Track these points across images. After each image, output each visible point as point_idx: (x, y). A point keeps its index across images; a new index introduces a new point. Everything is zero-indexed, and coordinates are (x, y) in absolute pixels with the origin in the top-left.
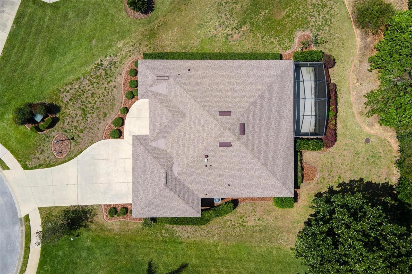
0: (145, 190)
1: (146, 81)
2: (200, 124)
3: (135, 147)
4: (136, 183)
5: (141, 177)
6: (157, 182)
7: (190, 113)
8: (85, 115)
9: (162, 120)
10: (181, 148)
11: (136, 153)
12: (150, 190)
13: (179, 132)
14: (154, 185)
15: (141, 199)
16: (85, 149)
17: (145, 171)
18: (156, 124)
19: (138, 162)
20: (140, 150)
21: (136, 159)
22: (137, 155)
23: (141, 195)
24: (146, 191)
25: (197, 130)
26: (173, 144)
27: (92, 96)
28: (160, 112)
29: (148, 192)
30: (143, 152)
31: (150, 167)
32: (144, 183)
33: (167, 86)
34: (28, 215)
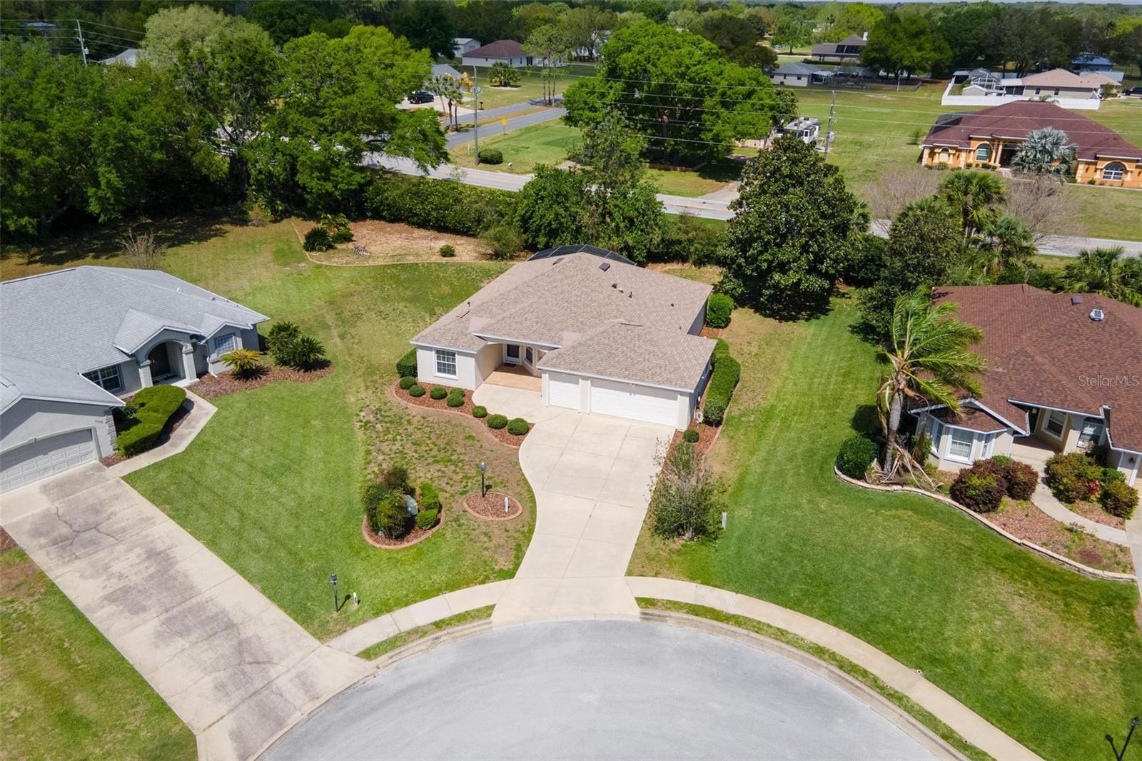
0: (644, 358)
3: (560, 364)
4: (627, 373)
9: (531, 319)
10: (589, 310)
11: (571, 364)
12: (646, 350)
14: (639, 341)
15: (660, 368)
22: (576, 362)
23: (653, 368)
24: (647, 356)
25: (569, 285)
26: (577, 321)
29: (650, 353)
31: (604, 344)
32: (632, 359)
34: (638, 599)
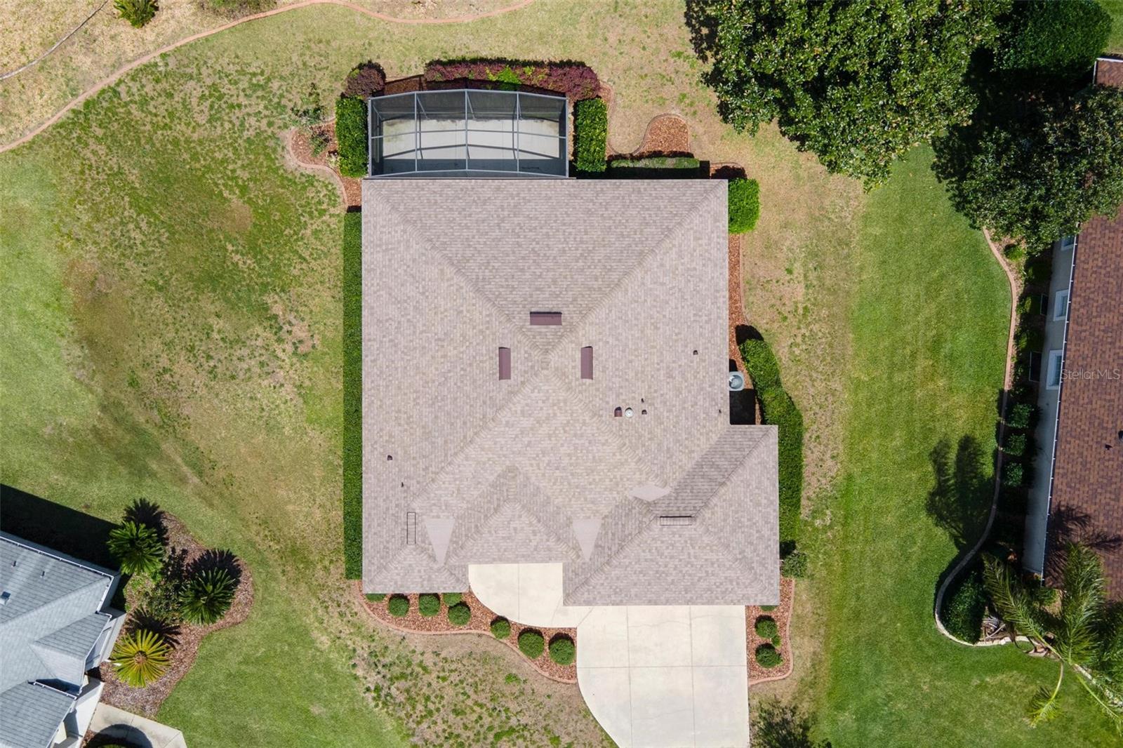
0: (707, 572)
1: (419, 571)
2: (532, 429)
3: (595, 599)
4: (689, 596)
5: (673, 581)
6: (686, 542)
7: (504, 456)
8: (512, 730)
9: (522, 529)
10: (597, 478)
11: (609, 596)
12: (706, 560)
13: (554, 484)
14: (694, 548)
15: (731, 581)
16: (602, 730)
17: (657, 572)
18: (534, 543)
19: (633, 591)
20: (602, 584)
21: (626, 596)
22: (616, 593)
23: (721, 584)
24: (710, 570)
25: (550, 437)
26: (586, 499)
27: (463, 713)
28: (501, 534)
29: (713, 564)
30: (607, 578)
31: (646, 560)
32: (690, 575)
33: (433, 517)
